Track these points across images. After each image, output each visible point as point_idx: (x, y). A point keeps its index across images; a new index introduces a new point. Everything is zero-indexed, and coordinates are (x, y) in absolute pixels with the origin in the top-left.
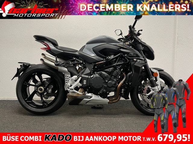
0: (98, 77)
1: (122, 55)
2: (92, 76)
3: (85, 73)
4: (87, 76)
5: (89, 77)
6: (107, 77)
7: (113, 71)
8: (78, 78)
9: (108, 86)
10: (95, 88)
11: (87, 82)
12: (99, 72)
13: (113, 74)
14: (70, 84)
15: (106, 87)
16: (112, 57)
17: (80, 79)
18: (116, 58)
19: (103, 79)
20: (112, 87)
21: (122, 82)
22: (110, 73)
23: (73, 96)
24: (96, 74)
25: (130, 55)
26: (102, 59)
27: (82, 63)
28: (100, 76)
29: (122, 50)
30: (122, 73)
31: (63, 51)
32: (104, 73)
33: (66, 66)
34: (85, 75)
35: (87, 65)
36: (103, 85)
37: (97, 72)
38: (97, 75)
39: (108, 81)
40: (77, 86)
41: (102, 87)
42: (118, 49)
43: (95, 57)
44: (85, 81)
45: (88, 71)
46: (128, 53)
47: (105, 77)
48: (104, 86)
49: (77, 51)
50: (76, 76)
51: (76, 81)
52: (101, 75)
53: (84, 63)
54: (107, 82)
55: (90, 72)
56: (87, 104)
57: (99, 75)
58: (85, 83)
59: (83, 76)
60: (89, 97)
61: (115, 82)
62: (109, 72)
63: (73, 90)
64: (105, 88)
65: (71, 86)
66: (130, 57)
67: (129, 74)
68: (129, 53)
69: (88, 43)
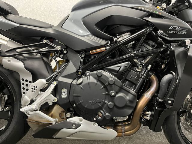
0: (93, 83)
1: (150, 33)
2: (80, 81)
3: (65, 73)
4: (69, 81)
5: (74, 82)
6: (114, 84)
7: (128, 70)
8: (49, 85)
9: (115, 105)
10: (86, 109)
11: (69, 94)
12: (95, 72)
13: (127, 78)
14: (29, 97)
15: (111, 107)
16: (125, 37)
17: (52, 87)
18: (137, 39)
19: (105, 87)
20: (126, 106)
21: (147, 96)
22: (120, 75)
23: (41, 122)
24: (90, 75)
25: (172, 32)
26: (103, 42)
27: (61, 52)
28: (98, 80)
29: (151, 19)
30: (148, 75)
31: (18, 25)
32: (106, 74)
33: (21, 57)
34: (66, 77)
35: (71, 55)
36: (105, 103)
37: (91, 71)
38: (89, 78)
39: (117, 93)
40: (47, 103)
41: (103, 106)
42: (142, 17)
43: (88, 38)
44: (65, 91)
45: (71, 68)
46: (165, 28)
47: (109, 84)
48: (107, 105)
49: (51, 27)
50: (44, 81)
51: (43, 90)
52: (99, 78)
53: (65, 52)
54: (114, 96)
55: (75, 70)
56: (71, 138)
57: (95, 78)
58: (64, 96)
59: (60, 79)
60: (74, 125)
61: (132, 96)
62: (118, 71)
63: (36, 110)
64: (110, 110)
65: (32, 102)
66: (171, 36)
67: (167, 77)
68: (170, 26)
69: (75, 9)
